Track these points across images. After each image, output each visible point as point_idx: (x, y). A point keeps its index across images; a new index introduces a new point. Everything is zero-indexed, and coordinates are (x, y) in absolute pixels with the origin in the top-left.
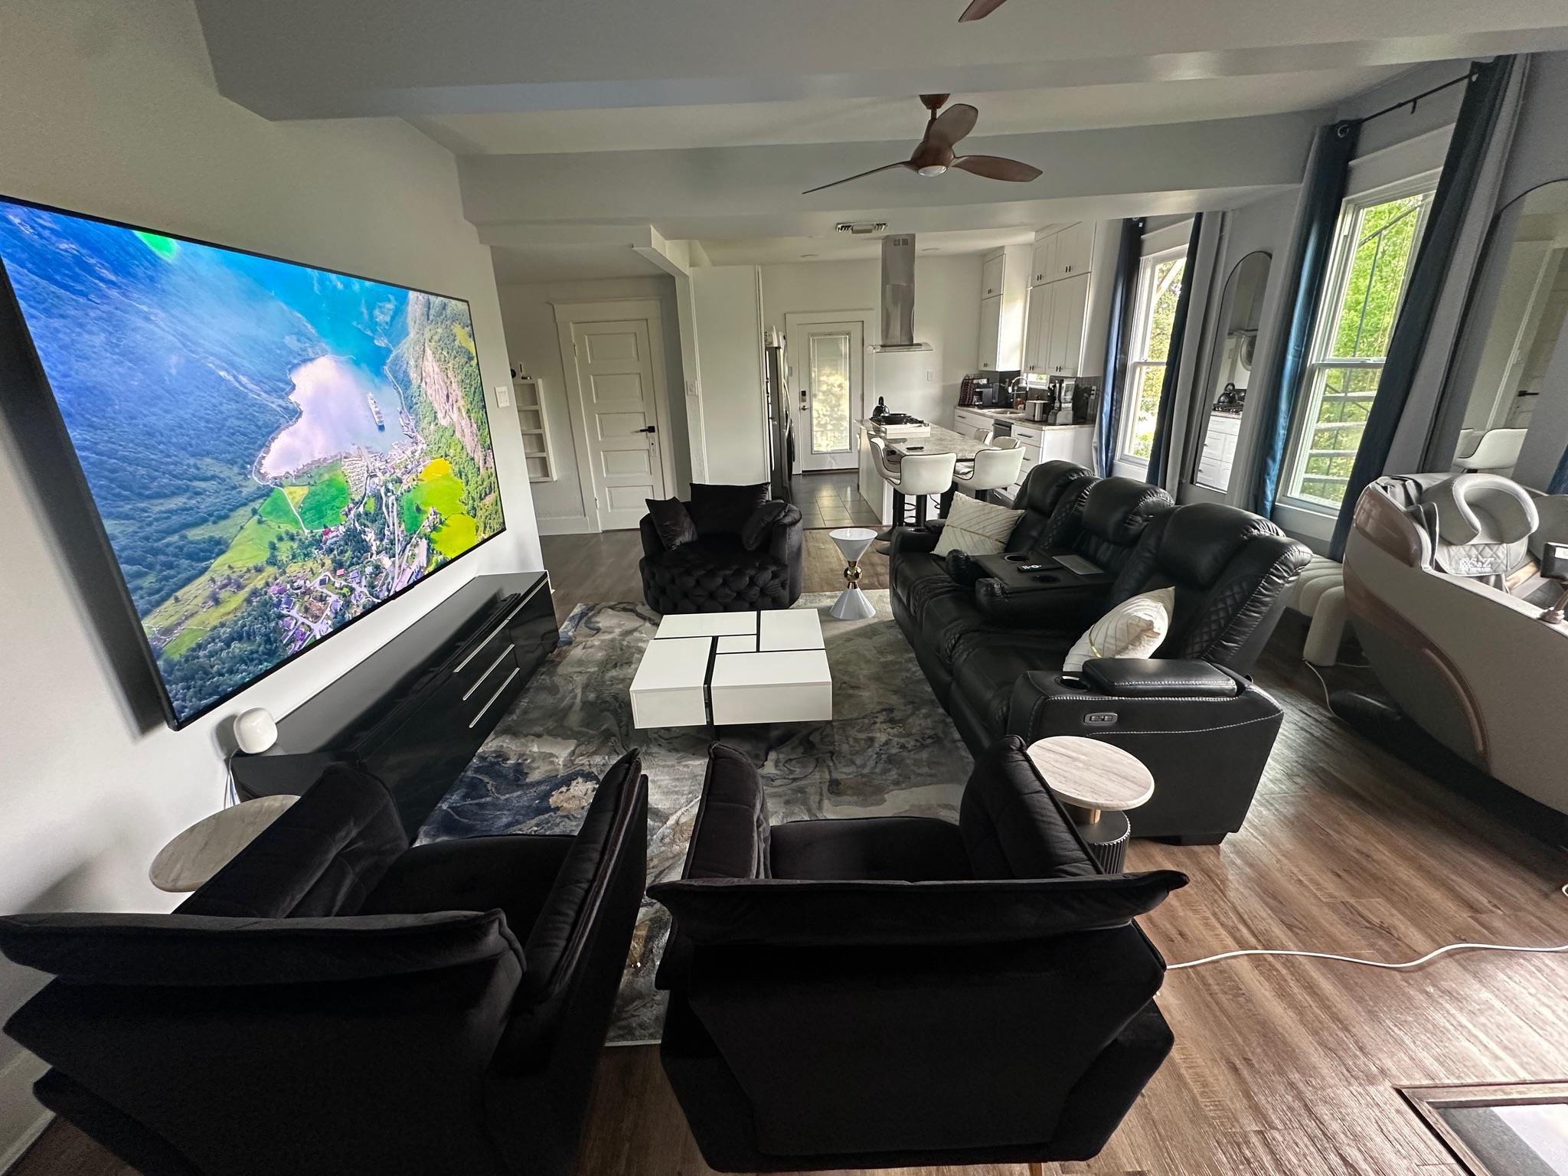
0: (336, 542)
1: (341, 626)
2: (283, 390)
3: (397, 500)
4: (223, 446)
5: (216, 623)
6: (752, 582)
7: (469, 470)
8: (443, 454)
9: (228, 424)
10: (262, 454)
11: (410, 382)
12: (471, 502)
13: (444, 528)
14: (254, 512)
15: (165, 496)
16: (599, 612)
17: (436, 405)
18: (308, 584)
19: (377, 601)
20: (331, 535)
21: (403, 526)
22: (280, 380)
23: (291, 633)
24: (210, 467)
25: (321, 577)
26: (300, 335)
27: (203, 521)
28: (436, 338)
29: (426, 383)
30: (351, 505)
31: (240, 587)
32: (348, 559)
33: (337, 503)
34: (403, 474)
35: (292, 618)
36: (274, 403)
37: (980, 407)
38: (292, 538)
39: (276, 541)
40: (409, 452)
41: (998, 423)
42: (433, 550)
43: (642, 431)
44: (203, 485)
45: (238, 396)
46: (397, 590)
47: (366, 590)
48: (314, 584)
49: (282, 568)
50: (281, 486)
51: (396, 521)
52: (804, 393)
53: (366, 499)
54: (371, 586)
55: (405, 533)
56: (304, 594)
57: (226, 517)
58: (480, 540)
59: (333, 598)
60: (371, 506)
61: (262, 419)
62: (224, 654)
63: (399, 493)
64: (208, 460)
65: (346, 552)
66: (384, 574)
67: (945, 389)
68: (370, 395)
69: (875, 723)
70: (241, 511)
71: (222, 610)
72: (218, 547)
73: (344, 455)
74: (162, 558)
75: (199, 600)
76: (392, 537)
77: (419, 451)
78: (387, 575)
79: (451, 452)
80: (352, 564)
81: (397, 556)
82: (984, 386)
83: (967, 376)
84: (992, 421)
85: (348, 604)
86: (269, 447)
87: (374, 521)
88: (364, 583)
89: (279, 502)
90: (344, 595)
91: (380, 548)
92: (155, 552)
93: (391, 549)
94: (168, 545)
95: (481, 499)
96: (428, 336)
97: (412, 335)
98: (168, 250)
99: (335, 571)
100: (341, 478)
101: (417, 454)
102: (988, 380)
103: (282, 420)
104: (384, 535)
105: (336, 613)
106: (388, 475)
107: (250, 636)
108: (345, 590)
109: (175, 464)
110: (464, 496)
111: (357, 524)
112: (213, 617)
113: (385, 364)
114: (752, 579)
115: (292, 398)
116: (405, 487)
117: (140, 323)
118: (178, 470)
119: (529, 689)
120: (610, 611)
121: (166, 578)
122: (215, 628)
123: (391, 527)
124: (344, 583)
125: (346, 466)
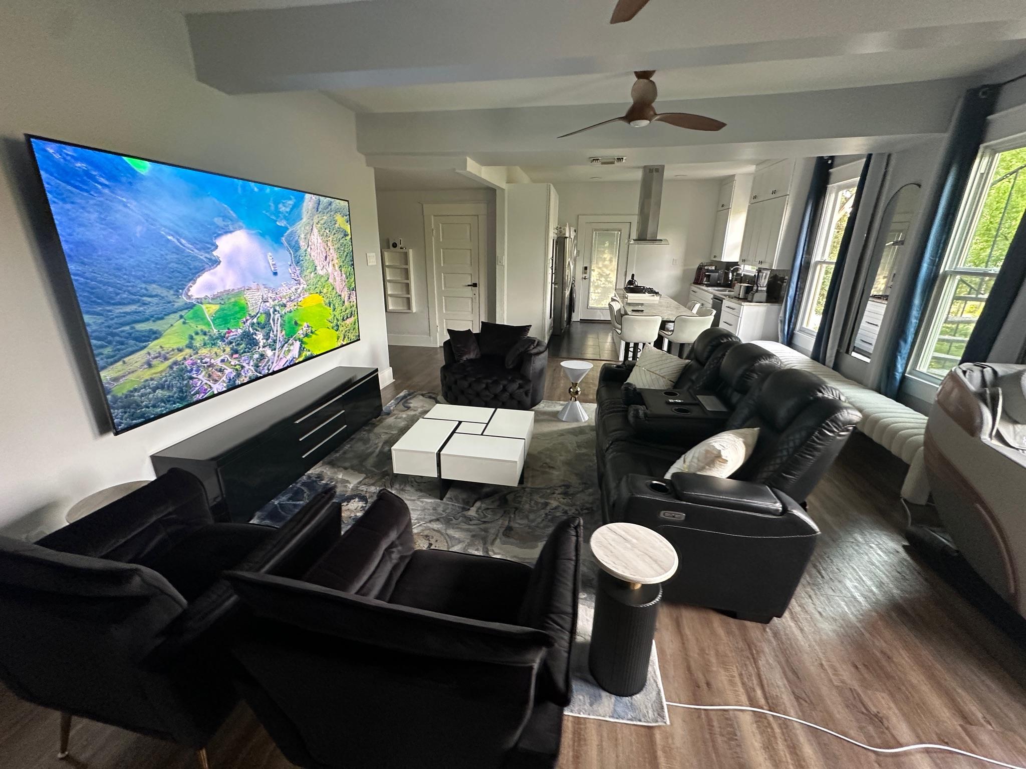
0: (235, 339)
1: (232, 387)
2: (209, 248)
3: (281, 316)
4: (165, 278)
5: (148, 378)
6: (505, 389)
7: (337, 302)
8: (318, 292)
9: (170, 266)
10: (190, 284)
11: (299, 247)
12: (335, 321)
13: (314, 336)
14: (181, 317)
15: (124, 304)
16: (414, 397)
17: (316, 263)
18: (212, 361)
19: (259, 375)
20: (232, 334)
21: (284, 332)
22: (208, 243)
23: (197, 388)
24: (154, 288)
25: (222, 358)
26: (225, 217)
27: (147, 320)
28: (322, 222)
29: (311, 249)
30: (248, 318)
31: (166, 359)
32: (242, 349)
33: (238, 316)
34: (288, 302)
35: (199, 380)
36: (202, 256)
37: (708, 286)
38: (205, 334)
39: (193, 335)
40: (293, 289)
41: (716, 298)
42: (304, 348)
43: (469, 286)
44: (149, 299)
45: (178, 250)
46: (275, 370)
47: (252, 368)
48: (217, 362)
49: (196, 351)
50: (201, 303)
51: (279, 329)
52: (586, 268)
53: (259, 315)
54: (257, 366)
55: (285, 337)
56: (209, 366)
57: (162, 318)
58: (339, 345)
59: (228, 370)
60: (262, 319)
61: (193, 264)
62: (151, 396)
63: (283, 313)
64: (154, 286)
65: (241, 345)
66: (267, 360)
67: (685, 272)
68: (270, 254)
69: (554, 493)
70: (172, 316)
71: (153, 371)
72: (155, 335)
73: (247, 288)
74: (118, 338)
75: (138, 365)
76: (275, 338)
77: (301, 289)
78: (269, 360)
79: (325, 291)
80: (245, 352)
81: (277, 350)
82: (712, 271)
83: (702, 263)
84: (712, 296)
85: (239, 375)
86: (195, 281)
87: (263, 328)
88: (252, 363)
89: (199, 313)
90: (237, 370)
91: (266, 344)
92: (113, 335)
93: (273, 345)
94: (123, 331)
95: (343, 320)
96: (316, 221)
97: (304, 220)
98: (143, 167)
99: (232, 355)
100: (243, 302)
101: (299, 291)
102: (716, 267)
103: (206, 266)
104: (270, 337)
105: (230, 380)
106: (276, 301)
107: (169, 387)
108: (238, 367)
109: (133, 286)
110: (331, 318)
111: (251, 329)
112: (147, 374)
113: (283, 236)
114: (504, 387)
115: (215, 253)
116: (288, 310)
117: (121, 207)
118: (134, 290)
119: (353, 439)
120: (421, 397)
121: (119, 350)
122: (147, 380)
123: (275, 333)
124: (237, 363)
125: (248, 295)
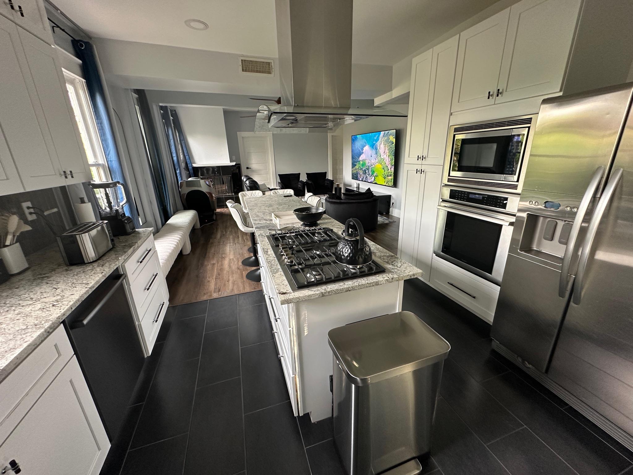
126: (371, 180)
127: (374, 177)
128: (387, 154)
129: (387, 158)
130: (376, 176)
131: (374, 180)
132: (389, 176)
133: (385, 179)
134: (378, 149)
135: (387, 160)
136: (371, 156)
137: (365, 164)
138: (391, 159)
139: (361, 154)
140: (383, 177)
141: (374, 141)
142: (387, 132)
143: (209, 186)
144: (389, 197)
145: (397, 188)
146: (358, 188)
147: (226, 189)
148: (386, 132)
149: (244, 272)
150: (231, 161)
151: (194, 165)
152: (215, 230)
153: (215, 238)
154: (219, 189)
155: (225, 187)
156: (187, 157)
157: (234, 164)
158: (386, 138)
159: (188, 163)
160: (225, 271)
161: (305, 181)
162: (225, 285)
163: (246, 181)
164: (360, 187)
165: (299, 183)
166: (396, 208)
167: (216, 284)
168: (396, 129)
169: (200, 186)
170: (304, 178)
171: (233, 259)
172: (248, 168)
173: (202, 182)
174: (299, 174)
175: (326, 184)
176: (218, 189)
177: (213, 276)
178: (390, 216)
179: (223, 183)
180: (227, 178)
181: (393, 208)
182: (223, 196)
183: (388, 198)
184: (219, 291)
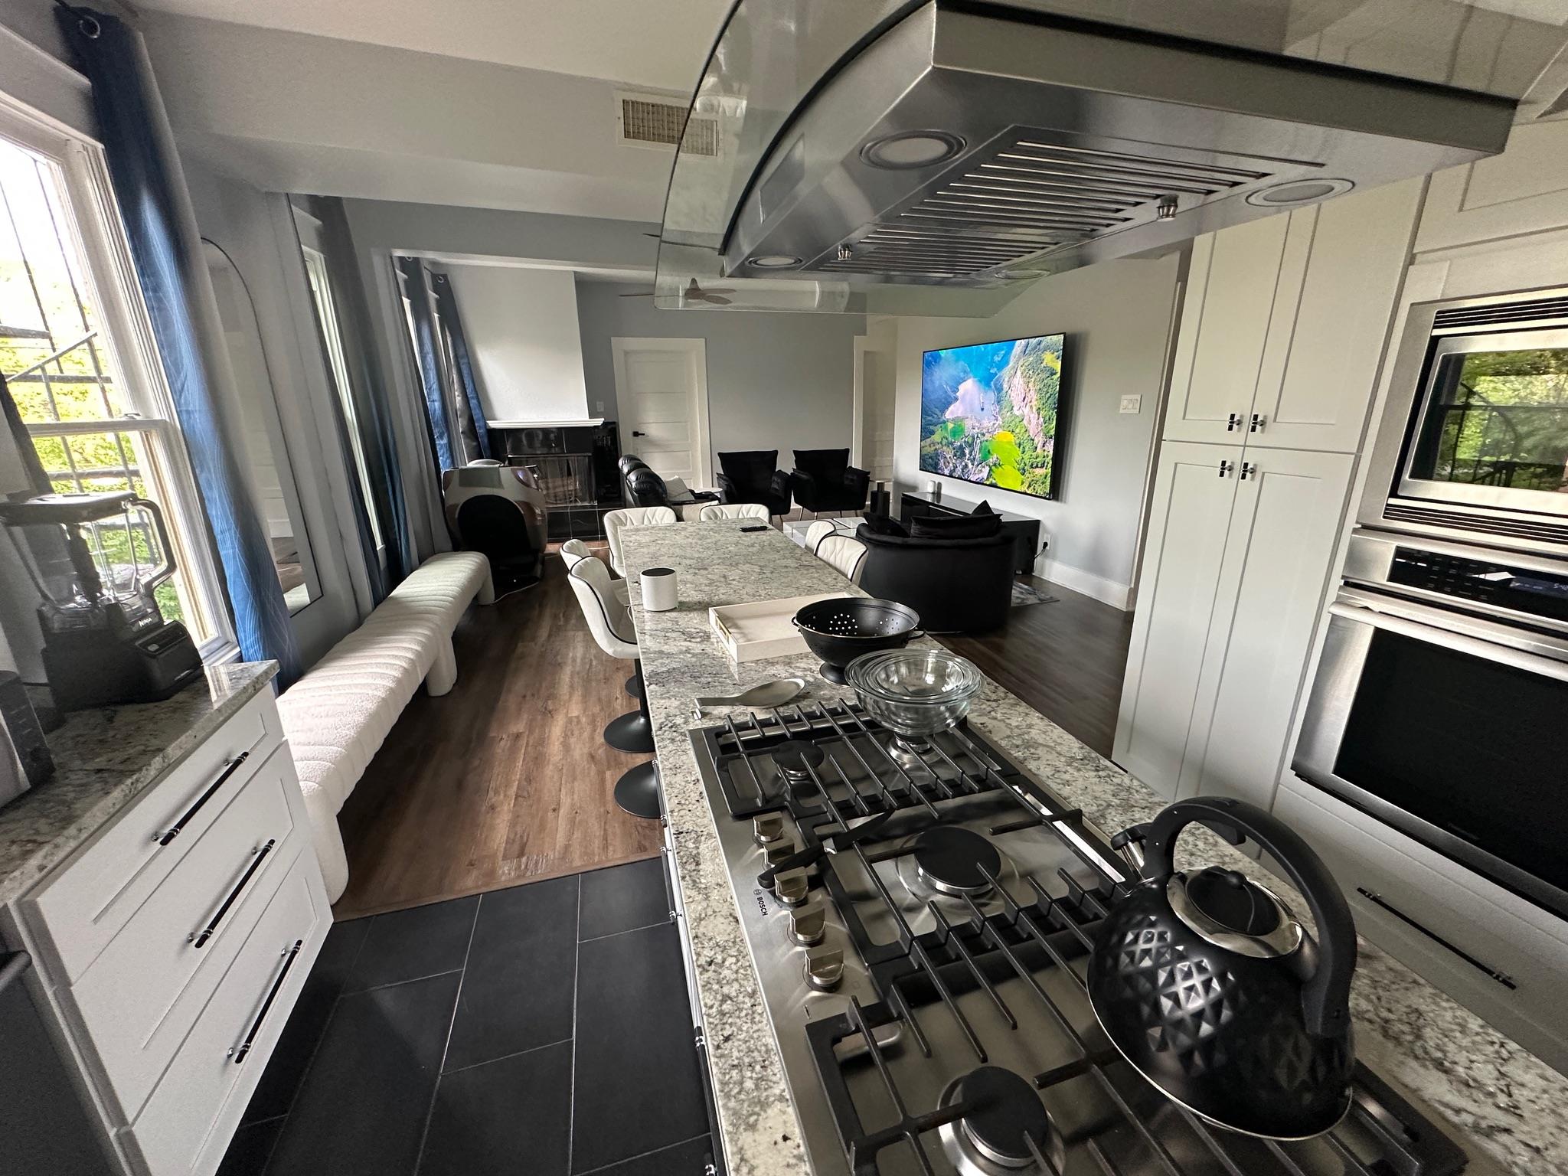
126: (980, 476)
127: (987, 469)
128: (1034, 403)
129: (1032, 416)
130: (995, 465)
131: (989, 475)
132: (1037, 467)
133: (1023, 474)
134: (1005, 390)
135: (1034, 422)
136: (982, 409)
137: (963, 430)
138: (1044, 418)
139: (949, 404)
140: (1019, 470)
141: (992, 366)
142: (1034, 341)
143: (526, 484)
144: (1034, 526)
145: (1061, 501)
146: (937, 494)
147: (576, 490)
148: (1031, 340)
149: (608, 774)
150: (591, 416)
151: (492, 424)
152: (536, 613)
153: (533, 639)
154: (557, 490)
155: (574, 485)
156: (473, 402)
157: (599, 422)
158: (1031, 359)
159: (475, 418)
160: (551, 767)
161: (789, 472)
162: (542, 827)
163: (629, 473)
164: (943, 492)
165: (775, 478)
166: (1054, 558)
167: (513, 824)
168: (1064, 334)
169: (500, 485)
170: (786, 465)
171: (577, 717)
172: (636, 434)
173: (505, 472)
174: (776, 452)
175: (846, 482)
176: (555, 488)
177: (508, 786)
178: (1035, 581)
179: (569, 474)
180: (579, 461)
181: (1046, 557)
182: (567, 507)
183: (1032, 528)
184: (521, 854)
